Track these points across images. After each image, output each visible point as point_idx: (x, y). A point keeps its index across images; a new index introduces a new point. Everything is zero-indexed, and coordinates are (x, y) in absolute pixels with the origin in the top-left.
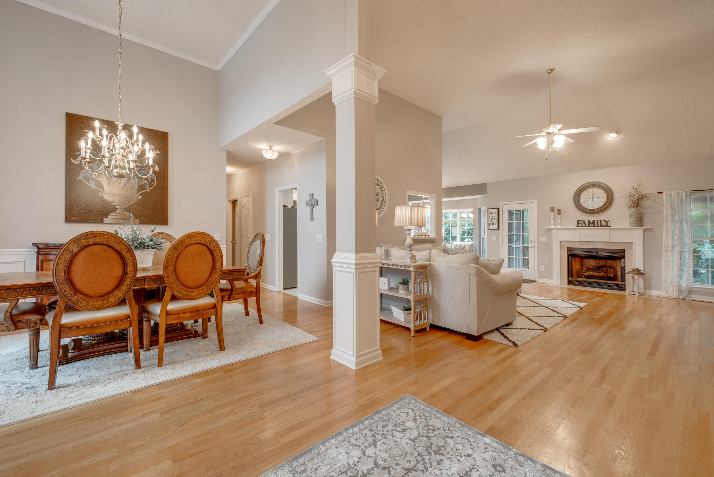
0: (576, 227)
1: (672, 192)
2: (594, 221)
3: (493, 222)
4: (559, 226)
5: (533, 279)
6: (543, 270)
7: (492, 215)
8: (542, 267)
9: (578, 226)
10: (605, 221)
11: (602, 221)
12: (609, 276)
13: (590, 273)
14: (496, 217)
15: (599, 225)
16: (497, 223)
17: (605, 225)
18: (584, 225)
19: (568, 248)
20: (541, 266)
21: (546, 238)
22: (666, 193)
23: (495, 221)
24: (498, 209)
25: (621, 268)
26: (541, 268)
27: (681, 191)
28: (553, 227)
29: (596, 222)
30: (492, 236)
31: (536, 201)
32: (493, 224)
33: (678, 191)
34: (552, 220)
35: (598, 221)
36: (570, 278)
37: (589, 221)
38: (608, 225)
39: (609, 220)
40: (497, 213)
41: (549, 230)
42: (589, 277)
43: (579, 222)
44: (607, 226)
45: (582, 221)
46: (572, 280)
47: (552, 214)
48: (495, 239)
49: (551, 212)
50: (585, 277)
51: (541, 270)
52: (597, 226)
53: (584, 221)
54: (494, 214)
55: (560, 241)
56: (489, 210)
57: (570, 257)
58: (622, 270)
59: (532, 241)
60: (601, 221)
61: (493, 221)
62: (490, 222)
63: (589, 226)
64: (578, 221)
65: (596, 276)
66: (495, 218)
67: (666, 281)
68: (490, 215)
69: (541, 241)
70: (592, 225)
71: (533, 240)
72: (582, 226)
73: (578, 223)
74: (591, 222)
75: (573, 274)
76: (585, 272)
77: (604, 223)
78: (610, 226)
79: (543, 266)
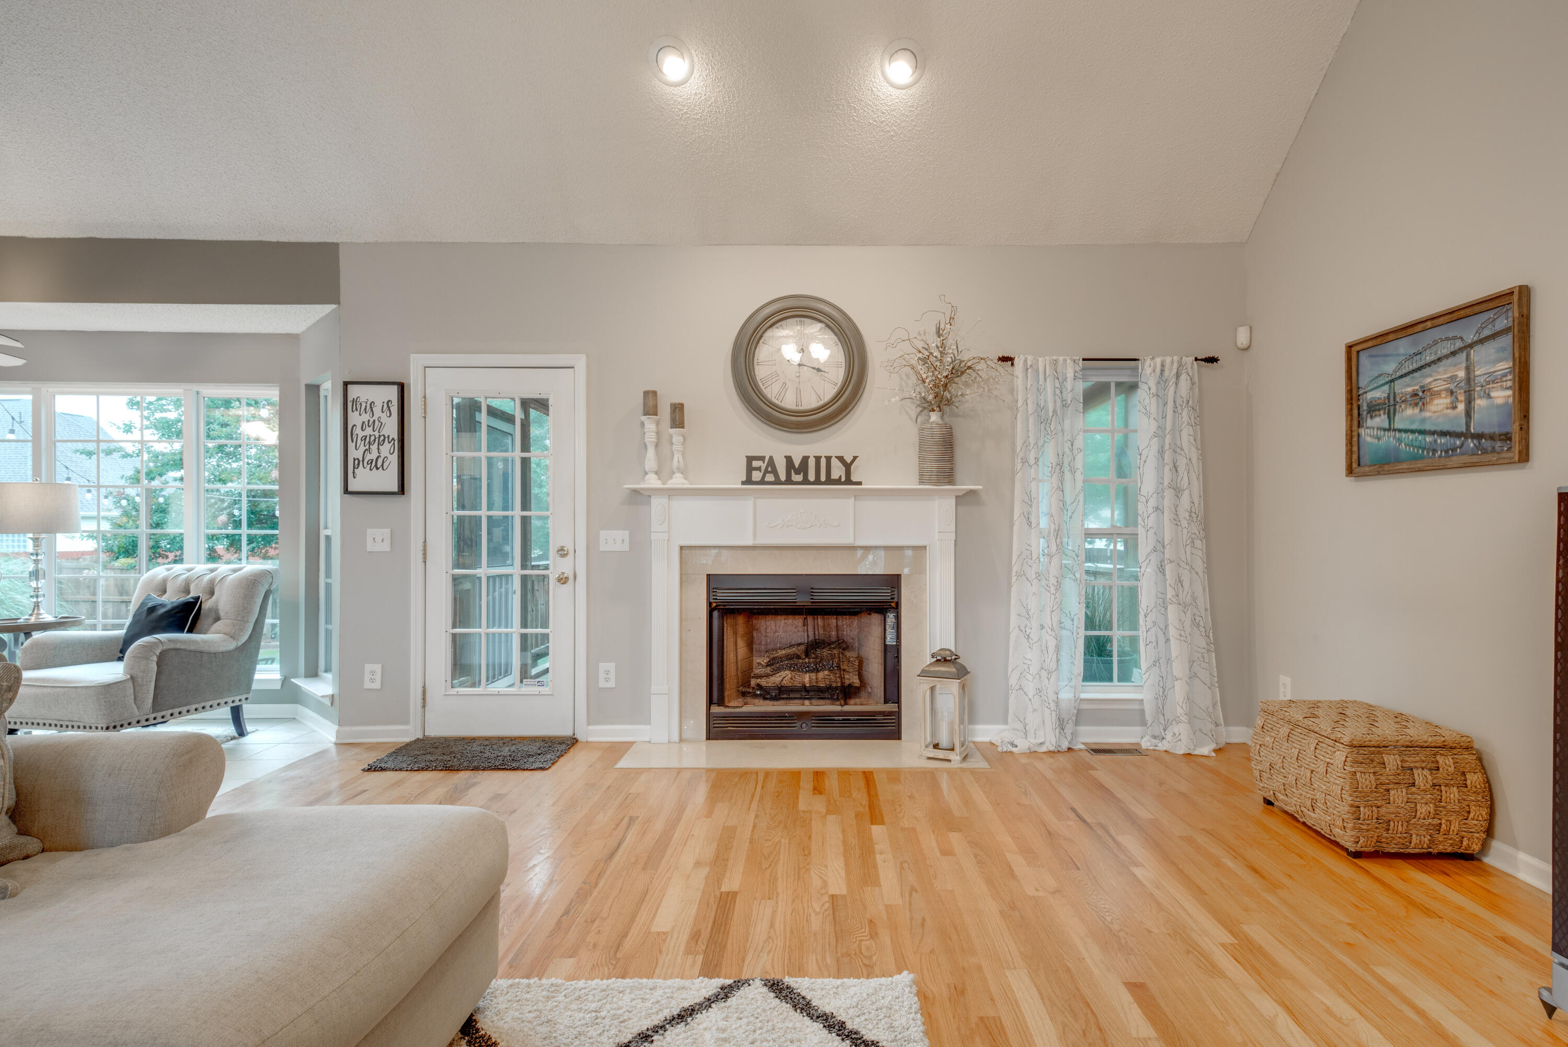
0: (743, 483)
1: (1040, 359)
2: (805, 460)
3: (373, 455)
4: (678, 481)
5: (567, 732)
6: (612, 684)
7: (366, 417)
8: (607, 672)
9: (748, 481)
10: (841, 459)
11: (835, 463)
12: (847, 682)
13: (784, 677)
14: (391, 428)
15: (823, 478)
16: (394, 459)
17: (843, 479)
18: (770, 477)
19: (708, 576)
20: (603, 666)
21: (625, 534)
22: (1026, 361)
23: (386, 448)
24: (402, 387)
25: (885, 646)
26: (602, 675)
27: (1062, 358)
28: (652, 482)
29: (812, 463)
30: (368, 530)
31: (580, 362)
32: (375, 465)
33: (1054, 358)
34: (651, 453)
35: (818, 459)
36: (716, 709)
37: (789, 460)
38: (854, 478)
39: (855, 458)
40: (395, 409)
41: (638, 497)
42: (782, 693)
43: (755, 464)
44: (849, 481)
45: (762, 458)
46: (725, 717)
47: (650, 425)
48: (386, 547)
49: (646, 413)
50: (766, 694)
51: (602, 684)
52: (818, 481)
53: (771, 458)
54: (377, 410)
55: (682, 548)
56: (354, 391)
57: (716, 614)
58: (889, 655)
59: (562, 552)
60: (828, 459)
61: (374, 447)
62: (354, 454)
63: (789, 481)
64: (750, 459)
65: (804, 689)
66: (385, 432)
67: (1021, 688)
68: (355, 419)
69: (603, 548)
70: (799, 478)
71: (569, 546)
72: (762, 482)
73: (750, 469)
74: (797, 465)
75: (727, 686)
76: (768, 676)
77: (838, 471)
78: (860, 483)
79: (611, 666)
